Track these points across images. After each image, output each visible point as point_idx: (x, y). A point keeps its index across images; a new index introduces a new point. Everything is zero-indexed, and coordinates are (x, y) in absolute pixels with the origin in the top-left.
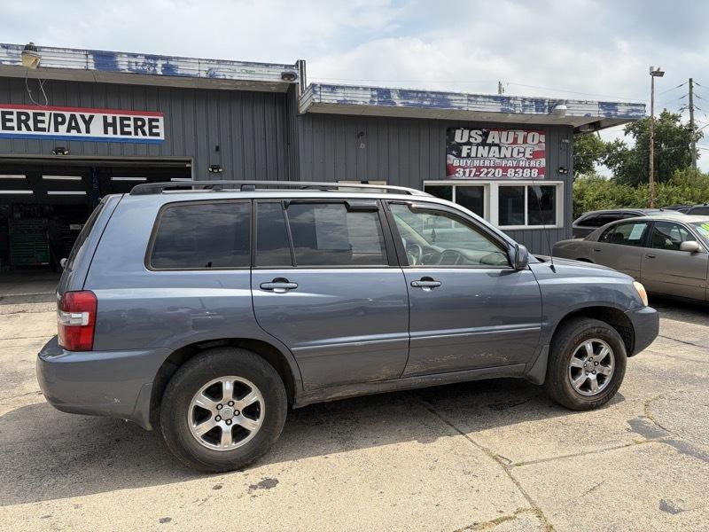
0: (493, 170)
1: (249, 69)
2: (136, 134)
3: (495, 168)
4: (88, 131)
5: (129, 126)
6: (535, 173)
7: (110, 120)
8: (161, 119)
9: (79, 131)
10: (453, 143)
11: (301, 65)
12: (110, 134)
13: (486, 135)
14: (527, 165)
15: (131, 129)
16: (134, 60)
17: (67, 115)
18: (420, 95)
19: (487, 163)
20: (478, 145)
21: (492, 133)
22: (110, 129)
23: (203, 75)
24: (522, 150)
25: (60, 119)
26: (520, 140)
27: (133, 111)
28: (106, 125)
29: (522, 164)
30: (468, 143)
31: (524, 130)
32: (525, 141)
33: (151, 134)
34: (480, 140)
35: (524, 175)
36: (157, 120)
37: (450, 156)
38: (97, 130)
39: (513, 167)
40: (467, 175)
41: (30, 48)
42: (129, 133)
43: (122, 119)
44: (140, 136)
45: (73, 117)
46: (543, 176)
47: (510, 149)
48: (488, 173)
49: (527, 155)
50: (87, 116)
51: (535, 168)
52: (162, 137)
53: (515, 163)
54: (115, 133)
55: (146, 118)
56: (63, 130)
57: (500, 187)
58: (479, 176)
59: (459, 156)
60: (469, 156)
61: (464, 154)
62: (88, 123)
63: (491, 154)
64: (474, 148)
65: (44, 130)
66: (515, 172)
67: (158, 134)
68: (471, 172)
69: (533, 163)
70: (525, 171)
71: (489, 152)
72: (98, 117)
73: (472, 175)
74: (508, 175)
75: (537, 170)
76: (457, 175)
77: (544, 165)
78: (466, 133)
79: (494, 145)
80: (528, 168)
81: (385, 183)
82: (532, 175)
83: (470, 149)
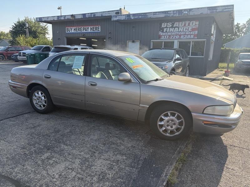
1: (109, 13)
3: (176, 35)
6: (192, 36)
8: (100, 26)
9: (87, 31)
10: (161, 27)
11: (121, 9)
12: (91, 31)
13: (173, 24)
14: (189, 34)
16: (89, 15)
17: (85, 27)
18: (138, 15)
19: (173, 34)
20: (170, 28)
21: (176, 23)
22: (91, 30)
23: (100, 16)
24: (187, 28)
26: (187, 25)
27: (95, 25)
28: (91, 29)
29: (187, 33)
30: (167, 27)
31: (189, 21)
32: (189, 25)
34: (171, 26)
36: (99, 27)
37: (160, 32)
38: (89, 31)
39: (183, 35)
40: (165, 38)
41: (72, 16)
42: (94, 30)
43: (93, 27)
44: (96, 31)
45: (86, 28)
46: (196, 37)
47: (182, 28)
48: (173, 37)
49: (190, 30)
50: (88, 27)
51: (193, 34)
52: (100, 31)
53: (184, 33)
55: (97, 27)
56: (84, 30)
57: (179, 42)
58: (170, 38)
59: (163, 32)
60: (166, 31)
61: (165, 31)
62: (88, 29)
63: (175, 30)
64: (168, 29)
65: (81, 31)
66: (184, 37)
67: (99, 30)
68: (167, 37)
69: (191, 33)
70: (188, 36)
71: (174, 30)
72: (90, 27)
73: (167, 38)
74: (181, 38)
75: (193, 36)
76: (162, 38)
77: (197, 33)
78: (166, 24)
79: (176, 27)
80: (189, 35)
81: (139, 41)
82: (191, 37)
83: (167, 29)
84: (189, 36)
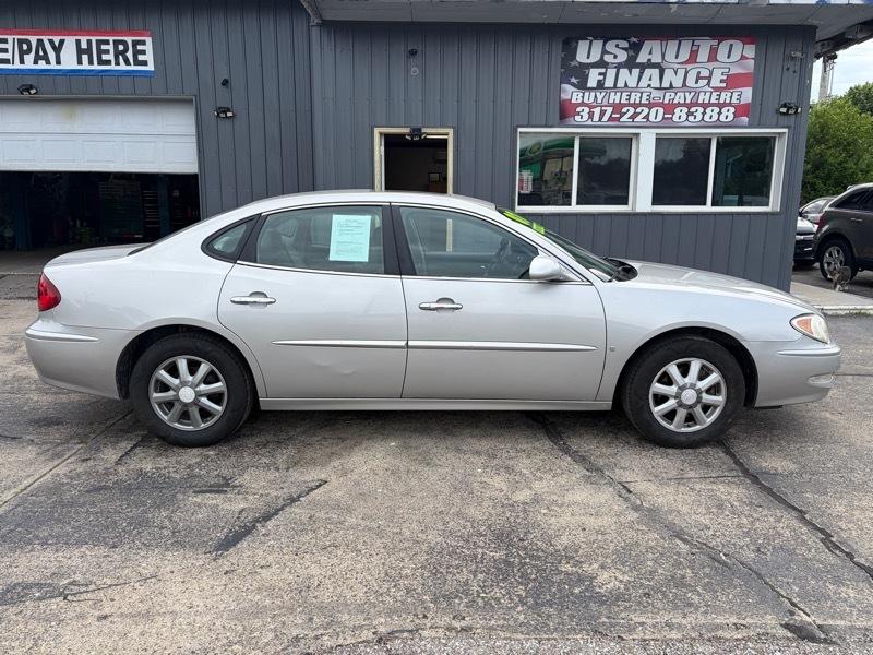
0: (646, 110)
2: (117, 63)
3: (650, 106)
4: (58, 62)
5: (107, 52)
6: (728, 114)
7: (84, 46)
8: (149, 40)
9: (48, 62)
10: (573, 64)
12: (85, 66)
13: (635, 48)
14: (714, 101)
15: (111, 57)
17: (33, 40)
19: (635, 98)
20: (619, 67)
21: (647, 46)
22: (85, 58)
24: (705, 73)
25: (25, 47)
27: (113, 31)
28: (80, 52)
29: (704, 98)
30: (601, 64)
31: (713, 37)
32: (713, 57)
33: (137, 62)
34: (623, 57)
35: (707, 118)
36: (143, 43)
37: (564, 86)
38: (69, 60)
39: (685, 105)
40: (596, 118)
42: (108, 62)
43: (99, 43)
44: (123, 66)
45: (40, 42)
46: (745, 119)
47: (681, 73)
48: (633, 117)
49: (716, 82)
50: (57, 40)
51: (730, 104)
52: (151, 67)
53: (689, 97)
54: (91, 62)
55: (129, 40)
56: (29, 58)
57: (660, 140)
58: (618, 119)
59: (582, 86)
60: (600, 85)
61: (592, 83)
62: (58, 49)
63: (644, 83)
65: (7, 62)
66: (689, 114)
67: (145, 63)
68: (603, 113)
69: (725, 97)
70: (709, 110)
71: (640, 78)
72: (70, 42)
73: (605, 118)
74: (675, 118)
75: (732, 110)
76: (577, 118)
77: (750, 100)
78: (598, 46)
79: (650, 65)
80: (714, 105)
81: (451, 131)
82: (722, 118)
83: (604, 74)
84: (712, 113)
